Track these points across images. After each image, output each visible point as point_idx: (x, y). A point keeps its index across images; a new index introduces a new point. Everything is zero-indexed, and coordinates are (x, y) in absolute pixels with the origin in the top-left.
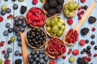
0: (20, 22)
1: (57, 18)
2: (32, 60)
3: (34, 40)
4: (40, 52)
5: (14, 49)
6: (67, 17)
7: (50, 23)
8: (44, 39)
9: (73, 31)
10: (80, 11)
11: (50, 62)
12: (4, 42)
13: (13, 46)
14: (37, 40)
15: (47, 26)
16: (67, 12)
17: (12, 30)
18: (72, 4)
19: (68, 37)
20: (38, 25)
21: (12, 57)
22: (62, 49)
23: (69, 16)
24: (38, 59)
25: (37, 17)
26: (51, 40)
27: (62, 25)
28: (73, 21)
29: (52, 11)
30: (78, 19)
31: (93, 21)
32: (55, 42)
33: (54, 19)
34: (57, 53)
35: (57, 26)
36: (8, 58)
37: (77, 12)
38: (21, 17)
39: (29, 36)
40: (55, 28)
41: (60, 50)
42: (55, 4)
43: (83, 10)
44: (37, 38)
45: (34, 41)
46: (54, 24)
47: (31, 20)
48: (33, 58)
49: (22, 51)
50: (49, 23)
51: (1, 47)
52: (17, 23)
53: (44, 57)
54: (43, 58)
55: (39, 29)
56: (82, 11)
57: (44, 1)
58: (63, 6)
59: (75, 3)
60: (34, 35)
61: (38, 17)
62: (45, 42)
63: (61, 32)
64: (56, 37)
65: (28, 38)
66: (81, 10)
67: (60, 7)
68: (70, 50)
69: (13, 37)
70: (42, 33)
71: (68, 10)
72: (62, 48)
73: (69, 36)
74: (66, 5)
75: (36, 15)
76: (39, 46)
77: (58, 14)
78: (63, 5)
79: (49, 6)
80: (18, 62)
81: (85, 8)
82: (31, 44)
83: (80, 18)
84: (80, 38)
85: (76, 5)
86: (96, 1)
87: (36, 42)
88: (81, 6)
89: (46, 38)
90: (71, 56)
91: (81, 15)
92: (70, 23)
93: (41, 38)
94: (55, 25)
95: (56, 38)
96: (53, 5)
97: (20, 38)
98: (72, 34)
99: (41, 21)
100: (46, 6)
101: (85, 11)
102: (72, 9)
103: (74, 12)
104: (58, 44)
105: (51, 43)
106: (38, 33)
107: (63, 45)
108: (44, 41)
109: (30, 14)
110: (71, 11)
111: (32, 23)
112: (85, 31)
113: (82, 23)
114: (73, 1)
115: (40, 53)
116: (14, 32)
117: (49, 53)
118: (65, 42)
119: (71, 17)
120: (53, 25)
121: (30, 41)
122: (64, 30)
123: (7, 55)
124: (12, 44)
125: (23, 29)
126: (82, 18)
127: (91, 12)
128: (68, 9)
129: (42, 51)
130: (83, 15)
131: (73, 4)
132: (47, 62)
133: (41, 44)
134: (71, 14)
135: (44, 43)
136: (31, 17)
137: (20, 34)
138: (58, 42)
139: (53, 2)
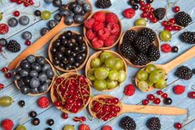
0: (79, 9)
1: (122, 65)
2: (27, 66)
3: (63, 49)
4: (48, 72)
5: (31, 27)
6: (134, 80)
7: (106, 59)
8: (73, 64)
9: (117, 105)
10: (156, 96)
11: (43, 97)
12: (33, 4)
13: (35, 22)
14: (65, 55)
15: (99, 57)
16: (143, 76)
17: (60, 5)
18: (160, 75)
19: (101, 102)
20: (91, 41)
21: (16, 33)
22: (74, 105)
23: (138, 83)
24: (35, 74)
25: (104, 31)
26: (79, 77)
27: (115, 81)
28: (133, 94)
29: (130, 49)
30: (142, 100)
31: (152, 127)
32: (79, 87)
33: (117, 62)
34: (64, 100)
35: (108, 72)
36: (11, 26)
37: (153, 91)
38: (89, 6)
39: (64, 37)
40: (104, 72)
41: (71, 101)
42: (142, 47)
43: (162, 99)
44: (69, 52)
45: (60, 51)
46: (108, 66)
47: (94, 24)
48: (32, 66)
49: (35, 41)
50: (107, 57)
51: (22, 4)
52: (74, 6)
53: (45, 82)
54: (40, 81)
55: (86, 46)
56: (159, 99)
57: (138, 26)
58: (148, 62)
59: (166, 80)
60: (71, 45)
61: (105, 33)
62: (70, 69)
63: (102, 85)
64: (90, 83)
65: (60, 38)
66: (159, 97)
67: (144, 59)
68: (83, 119)
69: (50, 14)
70: (82, 56)
71: (147, 75)
72: (77, 103)
73: (104, 103)
74: (153, 66)
75: (106, 27)
76: (58, 62)
77: (131, 63)
78: (150, 61)
79: (134, 39)
80: (14, 46)
81: (167, 101)
82: (53, 49)
83: (144, 103)
84: (113, 123)
85: (163, 82)
86: (188, 111)
87: (61, 56)
88: (166, 92)
89: (77, 67)
90: (74, 126)
91: (151, 102)
92: (127, 91)
93: (72, 59)
94: (108, 70)
95: (87, 83)
96: (140, 44)
97: (54, 25)
98: (110, 106)
99: (102, 42)
100: (131, 35)
101: (161, 103)
102: (152, 81)
103: (149, 88)
104: (79, 92)
105: (74, 80)
106: (77, 49)
107: (83, 103)
108: (70, 67)
109: (102, 17)
110: (148, 80)
111: (90, 29)
112: (128, 124)
113: (138, 111)
114: (167, 75)
115: (46, 72)
116: (59, 10)
117: (56, 87)
118: (91, 103)
119: (137, 88)
120: (106, 65)
121: (58, 44)
122: (108, 89)
123: (15, 22)
124: (38, 18)
125: (71, 20)
126: (147, 106)
127: (167, 115)
128: (149, 75)
129: (51, 73)
130: (154, 104)
131: (162, 78)
132: (40, 93)
133: (62, 65)
134: (143, 85)
135: (68, 69)
136: (98, 21)
137: (60, 21)
138: (84, 91)
139: (145, 41)
